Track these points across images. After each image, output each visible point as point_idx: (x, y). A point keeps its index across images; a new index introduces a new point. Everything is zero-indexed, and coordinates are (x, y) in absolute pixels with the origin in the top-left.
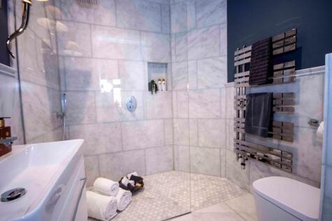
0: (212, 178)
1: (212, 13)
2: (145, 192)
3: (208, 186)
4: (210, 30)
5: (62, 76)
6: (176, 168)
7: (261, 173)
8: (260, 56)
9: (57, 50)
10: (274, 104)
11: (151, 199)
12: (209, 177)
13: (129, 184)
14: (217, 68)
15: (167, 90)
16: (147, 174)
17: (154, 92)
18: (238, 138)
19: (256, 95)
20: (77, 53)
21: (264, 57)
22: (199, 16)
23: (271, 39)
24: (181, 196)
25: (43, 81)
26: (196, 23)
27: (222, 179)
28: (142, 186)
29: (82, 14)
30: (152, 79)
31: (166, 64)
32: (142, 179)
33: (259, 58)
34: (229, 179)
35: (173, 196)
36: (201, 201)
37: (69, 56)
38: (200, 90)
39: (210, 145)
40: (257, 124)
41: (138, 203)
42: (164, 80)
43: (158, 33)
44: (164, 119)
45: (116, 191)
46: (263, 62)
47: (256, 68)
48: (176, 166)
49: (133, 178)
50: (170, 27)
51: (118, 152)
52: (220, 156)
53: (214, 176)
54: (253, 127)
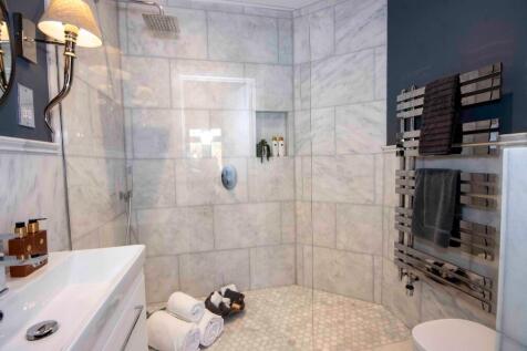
0: (358, 302)
1: (361, 29)
2: (245, 318)
3: (349, 318)
4: (358, 57)
5: (129, 138)
6: (299, 282)
7: (439, 306)
8: (438, 106)
9: (122, 99)
10: (462, 190)
11: (253, 330)
12: (353, 301)
13: (222, 304)
14: (369, 121)
15: (286, 154)
16: (253, 287)
17: (265, 159)
18: (402, 242)
19: (432, 172)
20: (149, 104)
21: (445, 108)
22: (340, 34)
23: (457, 78)
24: (302, 332)
25: (100, 151)
26: (335, 45)
27: (376, 307)
28: (242, 308)
29: (157, 44)
30: (263, 138)
31: (286, 113)
32: (242, 296)
33: (436, 110)
34: (387, 307)
35: (289, 329)
36: (334, 344)
37: (139, 108)
38: (341, 156)
39: (356, 248)
40: (432, 222)
41: (234, 336)
42: (282, 139)
43: (274, 65)
44: (281, 201)
45: (199, 315)
46: (444, 118)
47: (431, 127)
48: (299, 277)
49: (228, 294)
50: (293, 53)
51: (208, 252)
52: (373, 267)
53: (362, 300)
54: (426, 226)
